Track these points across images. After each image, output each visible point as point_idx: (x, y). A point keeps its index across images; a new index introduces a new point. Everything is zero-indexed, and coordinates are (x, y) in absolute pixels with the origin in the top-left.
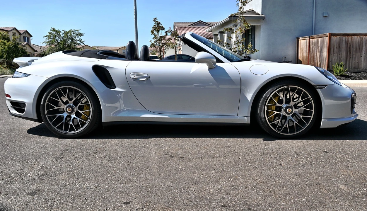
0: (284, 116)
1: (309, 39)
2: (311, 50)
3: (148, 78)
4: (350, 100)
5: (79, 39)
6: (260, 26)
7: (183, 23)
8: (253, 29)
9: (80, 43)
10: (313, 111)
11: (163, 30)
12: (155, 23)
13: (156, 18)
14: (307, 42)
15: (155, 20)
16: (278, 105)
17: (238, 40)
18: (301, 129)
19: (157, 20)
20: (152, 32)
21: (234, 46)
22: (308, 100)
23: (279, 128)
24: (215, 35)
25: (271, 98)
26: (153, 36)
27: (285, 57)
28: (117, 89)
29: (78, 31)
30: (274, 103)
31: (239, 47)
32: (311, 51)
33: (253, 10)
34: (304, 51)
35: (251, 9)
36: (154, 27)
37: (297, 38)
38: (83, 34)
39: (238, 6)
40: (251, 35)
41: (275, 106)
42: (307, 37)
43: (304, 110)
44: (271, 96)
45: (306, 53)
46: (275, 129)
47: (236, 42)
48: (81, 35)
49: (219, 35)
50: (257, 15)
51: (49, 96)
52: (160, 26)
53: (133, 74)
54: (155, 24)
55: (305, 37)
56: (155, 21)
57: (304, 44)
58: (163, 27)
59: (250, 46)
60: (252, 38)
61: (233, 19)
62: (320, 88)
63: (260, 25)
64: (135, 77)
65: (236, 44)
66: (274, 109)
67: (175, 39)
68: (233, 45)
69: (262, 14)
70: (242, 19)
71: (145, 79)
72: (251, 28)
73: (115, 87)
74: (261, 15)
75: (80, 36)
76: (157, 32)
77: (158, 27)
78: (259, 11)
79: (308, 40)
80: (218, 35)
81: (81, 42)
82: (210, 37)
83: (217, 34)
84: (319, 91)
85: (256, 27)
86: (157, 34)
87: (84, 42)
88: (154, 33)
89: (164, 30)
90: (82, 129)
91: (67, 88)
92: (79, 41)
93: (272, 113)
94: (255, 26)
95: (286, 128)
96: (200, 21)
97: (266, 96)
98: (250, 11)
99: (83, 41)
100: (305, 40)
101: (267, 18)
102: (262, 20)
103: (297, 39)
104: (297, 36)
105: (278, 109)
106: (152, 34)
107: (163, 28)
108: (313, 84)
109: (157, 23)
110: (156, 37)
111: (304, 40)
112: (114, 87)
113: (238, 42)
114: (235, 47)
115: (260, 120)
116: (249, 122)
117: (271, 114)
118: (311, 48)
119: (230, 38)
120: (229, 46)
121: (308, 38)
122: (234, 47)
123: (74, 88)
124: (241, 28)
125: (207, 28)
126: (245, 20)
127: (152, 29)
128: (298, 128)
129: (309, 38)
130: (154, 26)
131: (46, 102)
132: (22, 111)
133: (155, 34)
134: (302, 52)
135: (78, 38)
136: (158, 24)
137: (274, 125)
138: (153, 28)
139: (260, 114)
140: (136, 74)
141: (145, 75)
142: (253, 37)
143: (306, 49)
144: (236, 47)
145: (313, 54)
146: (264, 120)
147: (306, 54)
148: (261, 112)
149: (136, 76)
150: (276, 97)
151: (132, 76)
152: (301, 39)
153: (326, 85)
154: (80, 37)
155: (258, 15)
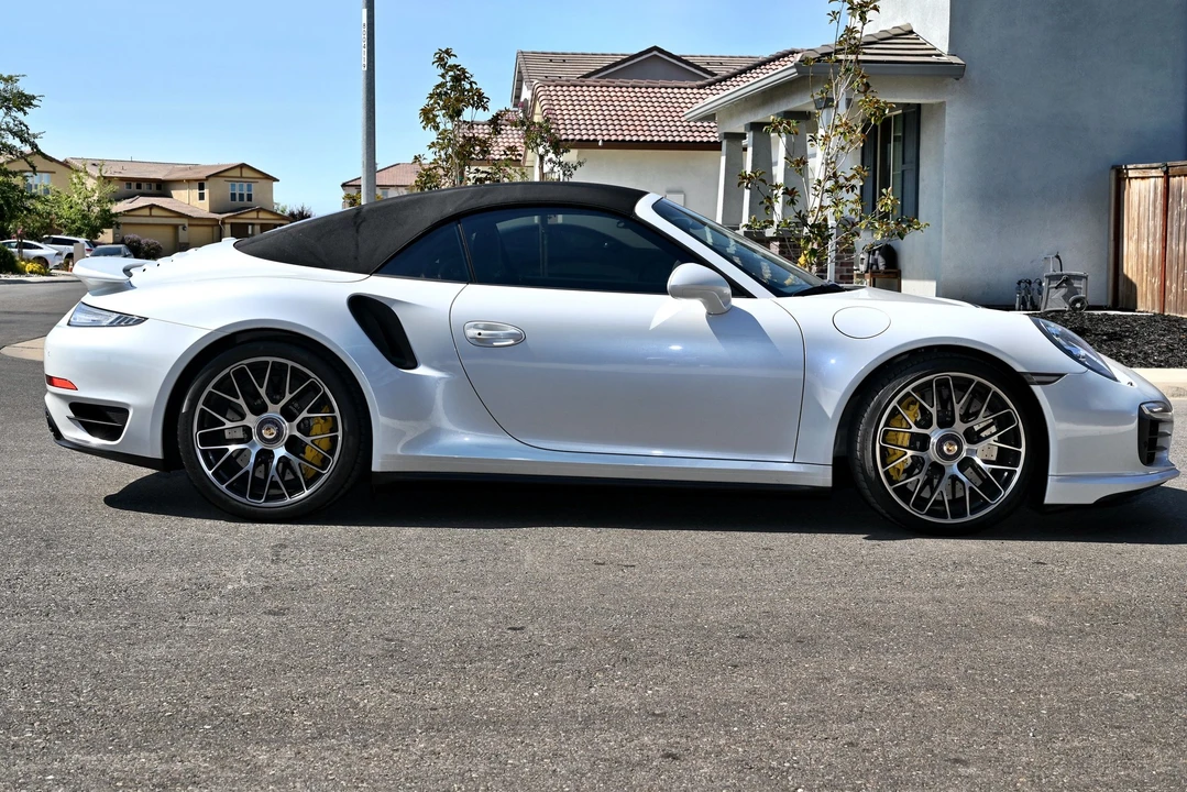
0: (934, 465)
1: (1167, 177)
2: (1172, 227)
3: (519, 339)
4: (1134, 425)
5: (11, 125)
6: (942, 104)
7: (563, 59)
8: (912, 117)
9: (16, 142)
10: (1023, 450)
11: (481, 110)
12: (443, 76)
13: (447, 52)
14: (1156, 188)
15: (442, 58)
16: (915, 429)
17: (835, 174)
18: (987, 504)
19: (451, 61)
20: (427, 116)
21: (818, 200)
22: (1008, 419)
23: (920, 503)
24: (730, 136)
25: (895, 408)
26: (432, 136)
27: (1058, 257)
28: (421, 370)
29: (10, 79)
30: (904, 426)
31: (837, 205)
32: (1171, 234)
33: (911, 32)
34: (1144, 231)
35: (900, 22)
36: (439, 95)
37: (1113, 167)
38: (34, 98)
39: (835, 22)
40: (902, 140)
41: (907, 435)
42: (1155, 165)
43: (999, 447)
44: (894, 403)
45: (1154, 240)
46: (908, 504)
47: (829, 184)
48: (24, 101)
49: (750, 135)
50: (930, 55)
51: (209, 388)
52: (468, 86)
53: (476, 327)
54: (441, 80)
55: (1148, 165)
56: (444, 66)
57: (1142, 199)
58: (480, 96)
59: (888, 200)
60: (907, 159)
61: (814, 71)
62: (1040, 383)
63: (944, 103)
64: (480, 334)
65: (827, 191)
66: (906, 443)
67: (542, 157)
68: (812, 197)
69: (951, 53)
70: (852, 82)
71: (512, 342)
72: (904, 114)
73: (415, 366)
74: (945, 59)
75: (20, 109)
76: (451, 117)
77: (456, 92)
78: (936, 35)
79: (1160, 181)
80: (743, 136)
81: (23, 140)
82: (705, 139)
83: (742, 130)
84: (1037, 390)
85: (922, 107)
86: (450, 126)
87: (37, 141)
88: (438, 120)
89: (485, 108)
90: (307, 492)
91: (268, 362)
92: (15, 134)
93: (899, 454)
94: (919, 105)
95: (940, 503)
96: (655, 48)
97: (879, 403)
98: (896, 36)
99: (35, 136)
100: (1147, 181)
101: (973, 74)
102: (952, 79)
103: (1113, 173)
104: (1115, 156)
105: (918, 444)
106: (427, 124)
107: (480, 101)
108: (1019, 369)
109: (451, 73)
110: (445, 140)
111: (1143, 178)
112: (412, 365)
113: (837, 182)
114: (821, 207)
115: (861, 476)
116: (829, 484)
117: (895, 458)
118: (1175, 217)
119: (798, 163)
120: (792, 202)
121: (1159, 173)
122: (817, 204)
123: (290, 363)
124: (846, 124)
125: (689, 91)
126: (867, 86)
127: (424, 102)
128: (978, 503)
129: (1166, 172)
130: (438, 86)
131: (200, 406)
132: (114, 433)
133: (442, 127)
134: (1136, 236)
135: (8, 119)
136: (457, 79)
137: (904, 492)
138: (431, 97)
139: (863, 456)
140: (481, 324)
141: (513, 331)
142: (910, 154)
143: (1151, 223)
144: (824, 204)
145: (1181, 247)
146: (873, 474)
147: (1151, 246)
148: (863, 449)
149: (482, 332)
150: (912, 407)
151: (472, 333)
152: (1131, 174)
153: (1061, 375)
154: (20, 115)
155: (934, 59)
